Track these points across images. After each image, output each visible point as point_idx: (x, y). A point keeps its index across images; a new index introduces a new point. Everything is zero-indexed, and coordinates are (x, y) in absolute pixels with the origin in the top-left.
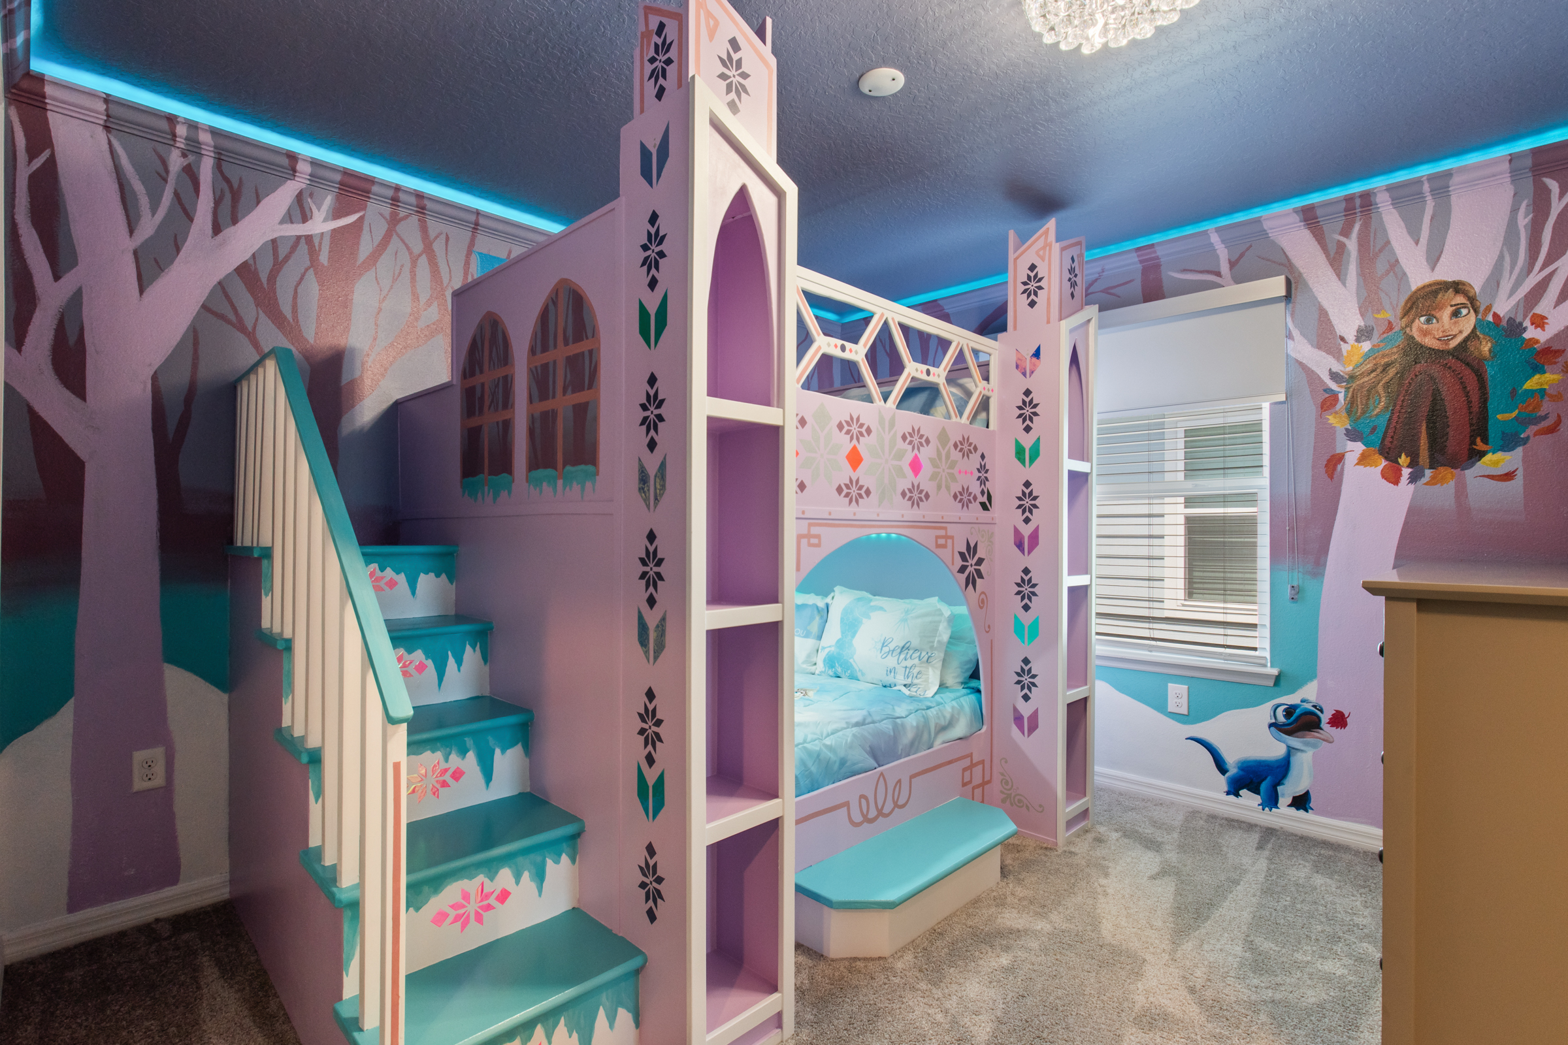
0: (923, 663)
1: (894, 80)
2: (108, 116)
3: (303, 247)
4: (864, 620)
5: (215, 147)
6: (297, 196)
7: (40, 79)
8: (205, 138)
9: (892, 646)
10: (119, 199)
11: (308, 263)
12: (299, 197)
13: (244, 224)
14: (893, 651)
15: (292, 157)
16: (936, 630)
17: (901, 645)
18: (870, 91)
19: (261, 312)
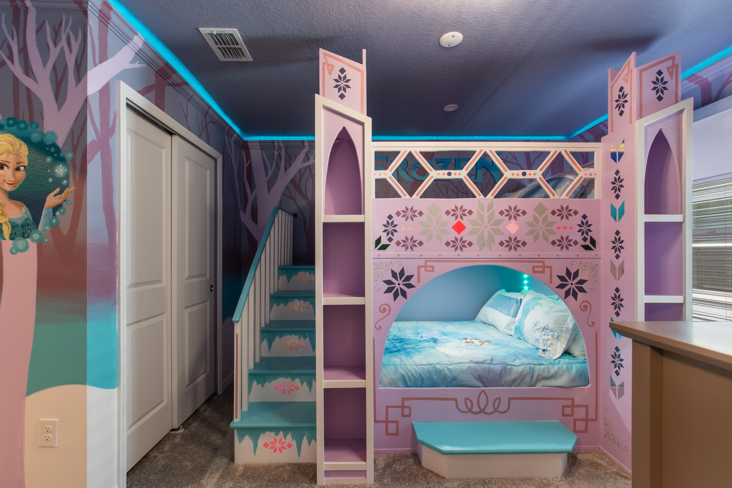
0: (554, 339)
1: (453, 37)
2: (261, 146)
3: (308, 169)
4: (532, 310)
5: (284, 146)
6: (306, 153)
7: (246, 142)
8: (281, 144)
9: (539, 326)
10: (264, 168)
11: (309, 174)
12: (307, 154)
13: (291, 167)
14: (539, 329)
15: (303, 142)
16: (565, 321)
17: (543, 326)
18: (449, 46)
19: (297, 192)
